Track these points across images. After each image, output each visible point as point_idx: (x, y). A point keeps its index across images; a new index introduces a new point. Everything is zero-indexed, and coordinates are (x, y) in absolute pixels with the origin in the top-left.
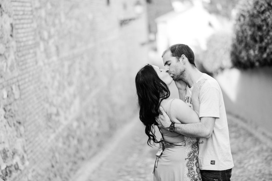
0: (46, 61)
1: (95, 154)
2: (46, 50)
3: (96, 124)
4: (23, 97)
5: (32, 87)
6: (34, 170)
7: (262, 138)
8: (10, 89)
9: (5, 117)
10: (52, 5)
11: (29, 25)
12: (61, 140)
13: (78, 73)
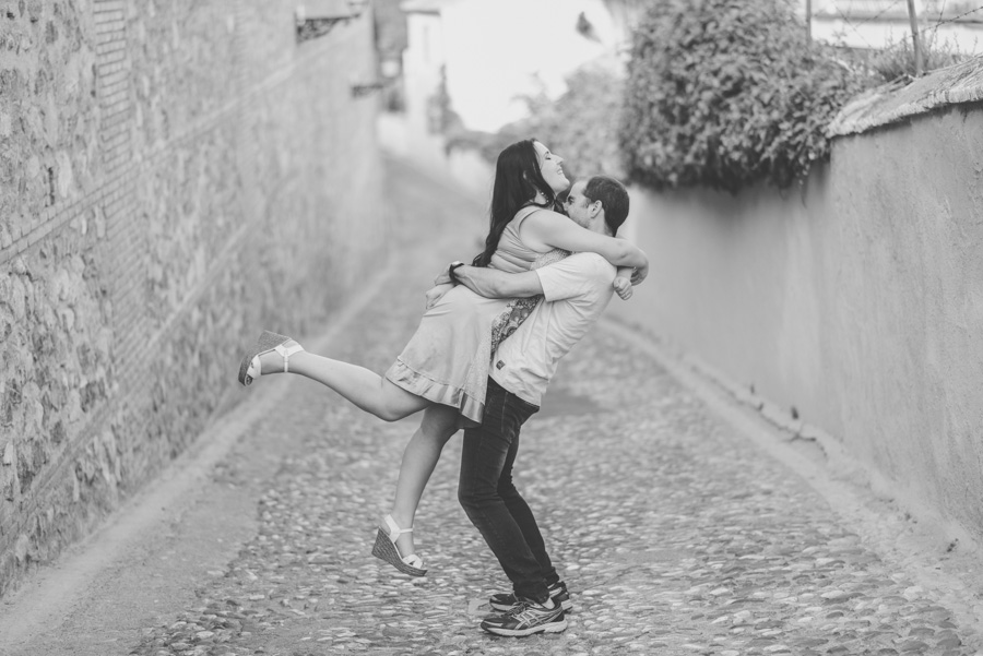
0: (146, 151)
1: (234, 404)
2: (146, 121)
3: (237, 324)
4: (110, 234)
5: (123, 213)
6: (126, 406)
7: (687, 379)
8: (90, 215)
9: (84, 276)
10: (158, 7)
11: (119, 66)
12: (170, 347)
13: (203, 180)
